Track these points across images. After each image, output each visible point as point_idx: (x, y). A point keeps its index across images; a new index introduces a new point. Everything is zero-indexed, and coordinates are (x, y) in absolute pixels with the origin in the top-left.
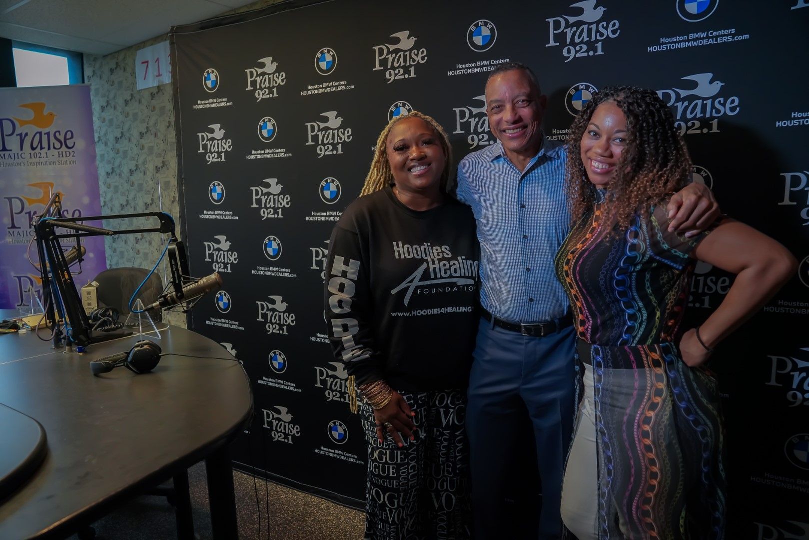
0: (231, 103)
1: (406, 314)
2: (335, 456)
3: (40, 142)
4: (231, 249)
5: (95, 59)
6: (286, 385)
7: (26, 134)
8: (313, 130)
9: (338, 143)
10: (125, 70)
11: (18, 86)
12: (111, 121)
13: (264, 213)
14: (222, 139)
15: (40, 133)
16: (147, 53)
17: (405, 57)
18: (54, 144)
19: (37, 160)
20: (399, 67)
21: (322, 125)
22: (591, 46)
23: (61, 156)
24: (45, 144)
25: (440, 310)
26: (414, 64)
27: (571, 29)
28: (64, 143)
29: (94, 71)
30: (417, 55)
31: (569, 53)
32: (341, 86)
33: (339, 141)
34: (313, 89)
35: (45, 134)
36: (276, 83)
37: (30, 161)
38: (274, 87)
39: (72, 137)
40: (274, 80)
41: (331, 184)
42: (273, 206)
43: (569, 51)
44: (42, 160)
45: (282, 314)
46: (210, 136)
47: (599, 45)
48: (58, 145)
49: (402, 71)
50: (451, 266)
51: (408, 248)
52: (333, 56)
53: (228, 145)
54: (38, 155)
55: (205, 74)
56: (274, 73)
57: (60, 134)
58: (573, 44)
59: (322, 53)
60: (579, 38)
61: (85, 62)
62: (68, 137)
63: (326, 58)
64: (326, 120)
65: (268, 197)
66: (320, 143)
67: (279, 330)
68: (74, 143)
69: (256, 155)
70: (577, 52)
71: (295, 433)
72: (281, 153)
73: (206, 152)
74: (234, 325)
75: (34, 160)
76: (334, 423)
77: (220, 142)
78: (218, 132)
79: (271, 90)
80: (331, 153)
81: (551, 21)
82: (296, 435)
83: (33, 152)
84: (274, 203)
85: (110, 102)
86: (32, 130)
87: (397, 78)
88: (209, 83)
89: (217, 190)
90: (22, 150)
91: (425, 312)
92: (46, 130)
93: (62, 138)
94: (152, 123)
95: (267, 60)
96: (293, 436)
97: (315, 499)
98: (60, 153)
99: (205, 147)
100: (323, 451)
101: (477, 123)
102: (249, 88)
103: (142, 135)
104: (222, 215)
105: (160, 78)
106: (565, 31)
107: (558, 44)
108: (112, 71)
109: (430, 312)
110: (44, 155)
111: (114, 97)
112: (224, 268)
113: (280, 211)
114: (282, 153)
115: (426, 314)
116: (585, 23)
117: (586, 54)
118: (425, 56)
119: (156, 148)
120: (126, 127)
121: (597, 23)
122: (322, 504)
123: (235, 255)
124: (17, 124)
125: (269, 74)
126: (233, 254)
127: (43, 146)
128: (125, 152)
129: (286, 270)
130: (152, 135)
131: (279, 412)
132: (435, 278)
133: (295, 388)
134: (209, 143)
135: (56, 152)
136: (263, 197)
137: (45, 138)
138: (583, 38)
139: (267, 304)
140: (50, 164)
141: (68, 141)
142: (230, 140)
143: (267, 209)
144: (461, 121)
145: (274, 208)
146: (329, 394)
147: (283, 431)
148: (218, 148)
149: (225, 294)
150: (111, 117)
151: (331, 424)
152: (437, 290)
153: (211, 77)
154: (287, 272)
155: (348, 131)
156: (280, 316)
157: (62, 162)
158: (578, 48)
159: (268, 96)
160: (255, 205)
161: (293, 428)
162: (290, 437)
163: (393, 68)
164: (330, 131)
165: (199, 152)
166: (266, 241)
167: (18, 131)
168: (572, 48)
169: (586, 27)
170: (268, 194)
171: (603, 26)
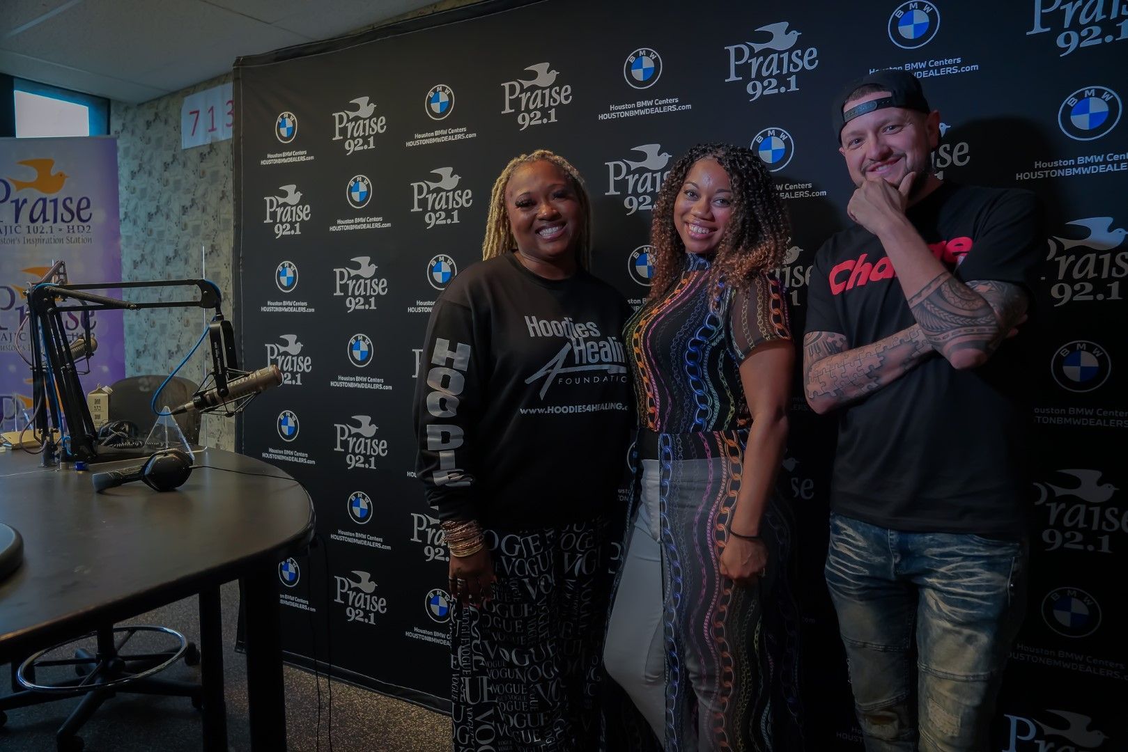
0: (312, 158)
1: (541, 411)
2: (434, 640)
3: (44, 211)
4: (303, 353)
5: (127, 109)
6: (370, 541)
7: (25, 201)
8: (420, 192)
9: (453, 209)
10: (166, 122)
11: (18, 136)
12: (144, 191)
13: (351, 303)
14: (297, 205)
15: (44, 200)
16: (198, 101)
17: (543, 96)
18: (62, 215)
19: (38, 236)
20: (536, 109)
21: (433, 186)
22: (782, 80)
23: (71, 231)
24: (50, 215)
25: (586, 408)
26: (555, 104)
27: (757, 59)
28: (77, 214)
29: (124, 125)
30: (559, 94)
31: (756, 91)
32: (459, 134)
33: (455, 206)
34: (421, 139)
35: (51, 201)
36: (373, 130)
37: (28, 236)
38: (370, 136)
39: (88, 206)
40: (370, 126)
41: (443, 264)
42: (363, 293)
43: (754, 88)
44: (44, 236)
45: (369, 441)
46: (281, 200)
47: (793, 79)
48: (67, 216)
49: (539, 114)
50: (600, 348)
51: (545, 324)
52: (450, 95)
53: (305, 212)
54: (40, 230)
55: (279, 120)
56: (370, 118)
57: (71, 202)
58: (760, 78)
59: (435, 91)
60: (767, 70)
61: (112, 112)
62: (82, 207)
63: (441, 98)
64: (438, 178)
65: (357, 282)
66: (429, 209)
67: (364, 463)
68: (91, 215)
69: (344, 225)
70: (764, 88)
71: (380, 610)
72: (376, 223)
73: (275, 223)
74: (302, 458)
75: (32, 236)
76: (435, 593)
77: (294, 208)
78: (293, 195)
79: (365, 140)
80: (444, 222)
81: (732, 49)
82: (381, 612)
83: (32, 225)
84: (365, 290)
85: (144, 166)
86: (33, 195)
87: (533, 123)
88: (284, 132)
89: (287, 273)
90: (16, 222)
91: (565, 410)
92: (53, 196)
93: (74, 207)
94: (199, 192)
95: (362, 101)
96: (377, 613)
97: (403, 705)
98: (71, 227)
99: (274, 215)
100: (418, 634)
101: (637, 181)
102: (337, 137)
103: (185, 210)
104: (293, 306)
105: (214, 132)
106: (749, 61)
107: (741, 78)
108: (148, 124)
109: (572, 409)
110: (47, 229)
111: (150, 159)
112: (291, 380)
113: (372, 300)
114: (378, 222)
115: (566, 412)
116: (774, 51)
117: (776, 91)
118: (569, 95)
119: (203, 227)
120: (163, 200)
121: (790, 51)
122: (413, 711)
123: (308, 361)
124: (13, 187)
125: (365, 119)
126: (306, 361)
127: (47, 218)
128: (161, 233)
129: (378, 380)
130: (198, 209)
131: (358, 580)
132: (581, 364)
133: (382, 544)
134: (279, 211)
135: (64, 226)
136: (350, 282)
137: (50, 206)
138: (772, 70)
139: (350, 427)
140: (55, 242)
141: (82, 212)
142: (308, 206)
143: (355, 297)
144: (616, 179)
145: (364, 297)
146: (429, 550)
147: (363, 607)
148: (291, 217)
149: (291, 415)
150: (144, 186)
151: (430, 594)
152: (582, 380)
153: (287, 123)
154: (379, 383)
155: (467, 193)
156: (366, 444)
157: (73, 240)
158: (766, 83)
159: (362, 148)
160: (338, 293)
161: (377, 602)
162: (372, 615)
163: (528, 111)
164: (444, 194)
165: (265, 222)
166: (352, 341)
167: (13, 197)
168: (758, 84)
169: (775, 56)
170: (358, 277)
171: (797, 54)
